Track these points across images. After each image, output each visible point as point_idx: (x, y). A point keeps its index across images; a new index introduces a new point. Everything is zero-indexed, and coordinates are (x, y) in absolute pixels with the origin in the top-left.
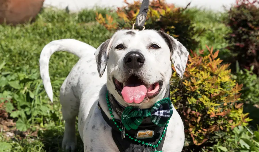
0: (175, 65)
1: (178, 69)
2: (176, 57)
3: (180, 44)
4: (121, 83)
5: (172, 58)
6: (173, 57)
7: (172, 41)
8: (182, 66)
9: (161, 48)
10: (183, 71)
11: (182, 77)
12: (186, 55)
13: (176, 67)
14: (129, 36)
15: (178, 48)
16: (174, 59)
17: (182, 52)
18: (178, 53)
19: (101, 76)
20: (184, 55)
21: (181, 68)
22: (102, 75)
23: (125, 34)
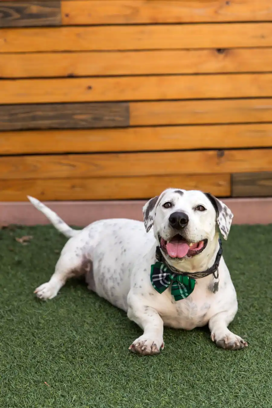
0: (220, 227)
1: (223, 230)
2: (221, 219)
3: (225, 207)
4: (165, 241)
5: (217, 220)
6: (219, 218)
7: (218, 203)
8: (227, 228)
9: (206, 210)
10: (228, 233)
11: (226, 239)
12: (230, 216)
13: (221, 228)
14: (178, 195)
15: (223, 210)
16: (220, 221)
17: (227, 214)
18: (223, 215)
19: (147, 231)
20: (228, 217)
21: (226, 230)
22: (149, 230)
23: (173, 192)
